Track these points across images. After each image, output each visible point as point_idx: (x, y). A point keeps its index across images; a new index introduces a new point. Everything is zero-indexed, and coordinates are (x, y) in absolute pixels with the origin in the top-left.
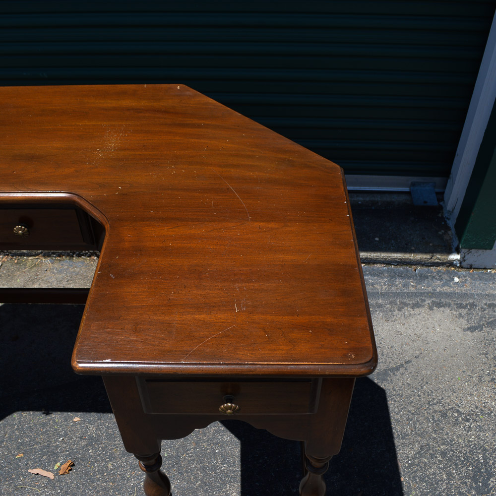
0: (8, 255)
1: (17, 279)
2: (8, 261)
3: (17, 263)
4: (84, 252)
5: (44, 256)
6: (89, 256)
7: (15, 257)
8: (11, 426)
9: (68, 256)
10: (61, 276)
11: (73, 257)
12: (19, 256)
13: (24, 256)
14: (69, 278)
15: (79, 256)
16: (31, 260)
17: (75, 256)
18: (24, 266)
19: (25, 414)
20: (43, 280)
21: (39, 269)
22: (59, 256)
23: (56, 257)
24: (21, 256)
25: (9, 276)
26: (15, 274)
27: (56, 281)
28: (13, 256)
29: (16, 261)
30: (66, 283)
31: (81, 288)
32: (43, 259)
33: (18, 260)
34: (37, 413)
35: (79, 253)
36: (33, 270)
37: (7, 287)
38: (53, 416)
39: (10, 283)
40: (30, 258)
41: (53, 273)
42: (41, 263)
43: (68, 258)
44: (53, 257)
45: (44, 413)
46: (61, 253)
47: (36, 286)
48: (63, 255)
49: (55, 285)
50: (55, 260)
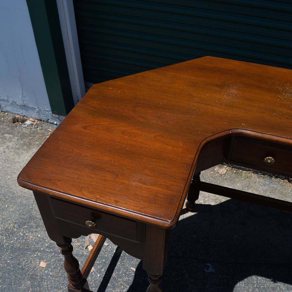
0: (230, 166)
1: (237, 184)
2: (229, 170)
3: (235, 173)
4: (281, 176)
5: (253, 172)
6: (283, 179)
7: (233, 169)
8: (252, 284)
9: (269, 176)
10: (265, 188)
11: (272, 177)
12: (237, 168)
13: (240, 169)
14: (271, 191)
15: (276, 177)
16: (244, 173)
17: (273, 177)
18: (240, 176)
19: (260, 278)
20: (254, 188)
21: (250, 180)
22: (263, 175)
23: (261, 175)
24: (238, 169)
25: (232, 180)
26: (235, 180)
27: (263, 191)
28: (233, 168)
29: (235, 172)
30: (269, 193)
31: (279, 199)
32: (253, 174)
33: (236, 171)
34: (268, 279)
35: (278, 176)
36: (246, 180)
37: (231, 188)
38: (279, 284)
39: (233, 185)
40: (244, 172)
41: (260, 185)
42: (251, 176)
43: (269, 177)
44: (259, 174)
45: (272, 281)
46: (266, 173)
47: (250, 191)
48: (266, 175)
49: (262, 193)
50: (260, 176)
